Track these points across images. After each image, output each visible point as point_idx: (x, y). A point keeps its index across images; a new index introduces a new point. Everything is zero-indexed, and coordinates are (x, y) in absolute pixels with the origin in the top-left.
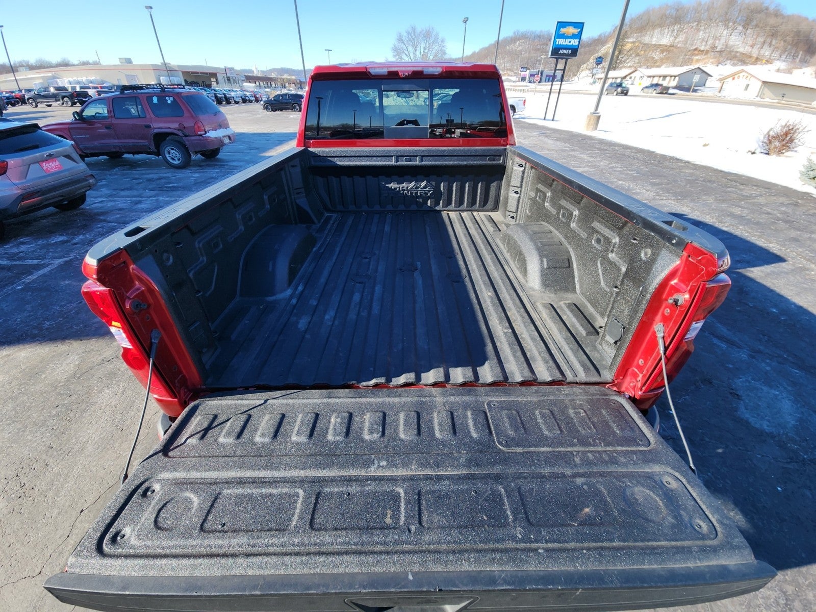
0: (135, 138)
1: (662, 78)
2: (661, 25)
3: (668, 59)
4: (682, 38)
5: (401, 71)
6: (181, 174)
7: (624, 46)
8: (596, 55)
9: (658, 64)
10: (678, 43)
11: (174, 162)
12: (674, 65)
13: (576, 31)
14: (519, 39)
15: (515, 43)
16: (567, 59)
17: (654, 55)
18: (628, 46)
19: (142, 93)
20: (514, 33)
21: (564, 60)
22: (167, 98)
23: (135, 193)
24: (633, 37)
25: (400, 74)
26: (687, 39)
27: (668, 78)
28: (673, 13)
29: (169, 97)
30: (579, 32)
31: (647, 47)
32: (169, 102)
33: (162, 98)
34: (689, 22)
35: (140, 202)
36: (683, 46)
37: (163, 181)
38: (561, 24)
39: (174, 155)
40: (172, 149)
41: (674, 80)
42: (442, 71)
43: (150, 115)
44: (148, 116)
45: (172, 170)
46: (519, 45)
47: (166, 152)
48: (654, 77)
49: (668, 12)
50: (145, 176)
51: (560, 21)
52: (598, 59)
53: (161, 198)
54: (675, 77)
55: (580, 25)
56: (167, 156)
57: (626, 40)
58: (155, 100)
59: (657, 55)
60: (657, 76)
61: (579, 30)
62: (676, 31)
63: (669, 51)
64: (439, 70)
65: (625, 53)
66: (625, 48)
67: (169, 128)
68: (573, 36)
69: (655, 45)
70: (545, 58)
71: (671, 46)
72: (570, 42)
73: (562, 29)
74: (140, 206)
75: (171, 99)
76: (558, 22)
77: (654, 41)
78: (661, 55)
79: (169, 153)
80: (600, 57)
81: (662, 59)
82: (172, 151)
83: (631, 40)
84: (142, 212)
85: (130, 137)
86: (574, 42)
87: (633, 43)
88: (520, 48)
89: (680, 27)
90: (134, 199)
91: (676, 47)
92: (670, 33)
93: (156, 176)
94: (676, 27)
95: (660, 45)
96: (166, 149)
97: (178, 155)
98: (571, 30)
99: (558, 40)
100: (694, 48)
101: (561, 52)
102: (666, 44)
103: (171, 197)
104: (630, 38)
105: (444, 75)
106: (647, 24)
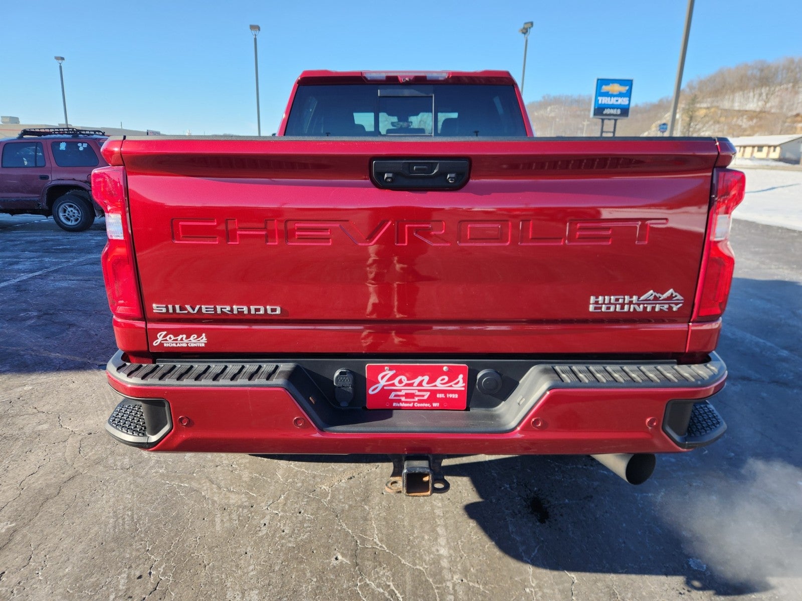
0: (22, 192)
1: (756, 149)
2: (741, 88)
3: (760, 127)
4: (774, 102)
5: (401, 77)
6: (75, 237)
7: (695, 111)
8: (659, 122)
9: (748, 132)
10: (771, 107)
11: (69, 223)
12: (772, 133)
13: (624, 89)
14: (550, 105)
15: (546, 108)
16: (616, 120)
17: (739, 122)
18: (702, 112)
19: (46, 139)
20: (544, 97)
21: (613, 122)
22: (80, 145)
23: (8, 254)
24: (706, 102)
25: (400, 79)
26: (781, 103)
27: (765, 149)
28: (757, 73)
29: (82, 143)
30: (627, 90)
31: (728, 113)
32: (81, 149)
33: (72, 144)
34: (781, 84)
35: (17, 263)
36: (778, 111)
37: (50, 243)
38: (602, 82)
39: (71, 214)
40: (70, 206)
41: (774, 151)
42: (448, 77)
43: (51, 163)
44: (48, 165)
45: (63, 233)
46: (551, 111)
47: (60, 209)
48: (745, 147)
49: (749, 73)
50: (25, 238)
51: (600, 77)
52: (662, 126)
53: (47, 259)
54: (775, 147)
55: (629, 83)
56: (61, 215)
57: (698, 105)
58: (63, 146)
59: (744, 123)
60: (749, 146)
61: (627, 88)
62: (764, 95)
63: (761, 118)
64: (445, 76)
65: (699, 119)
66: (697, 113)
67: (74, 179)
68: (621, 95)
69: (739, 111)
70: (588, 125)
71: (761, 112)
72: (617, 101)
73: (604, 87)
74: (16, 267)
75: (85, 145)
76: (598, 80)
77: (737, 106)
78: (751, 123)
79: (65, 211)
80: (664, 124)
81: (752, 128)
82: (70, 209)
83: (704, 105)
84: (19, 273)
85: (16, 190)
86: (623, 101)
87: (708, 108)
88: (553, 114)
89: (769, 90)
90: (7, 260)
91: (769, 113)
92: (757, 96)
93: (38, 239)
94: (764, 90)
95: (746, 111)
96: (62, 206)
97: (76, 215)
98: (616, 88)
99: (600, 99)
100: (794, 113)
101: (607, 111)
102: (753, 109)
103: (61, 258)
104: (703, 102)
105: (450, 81)
106: (723, 86)
